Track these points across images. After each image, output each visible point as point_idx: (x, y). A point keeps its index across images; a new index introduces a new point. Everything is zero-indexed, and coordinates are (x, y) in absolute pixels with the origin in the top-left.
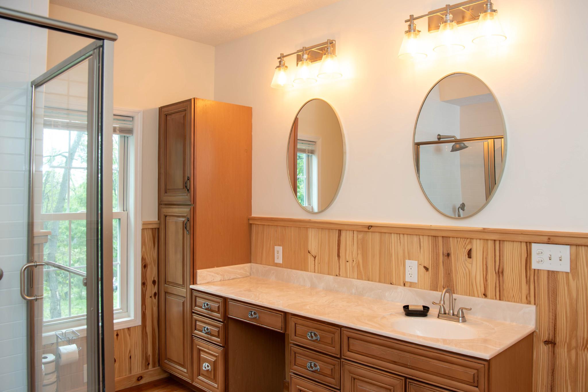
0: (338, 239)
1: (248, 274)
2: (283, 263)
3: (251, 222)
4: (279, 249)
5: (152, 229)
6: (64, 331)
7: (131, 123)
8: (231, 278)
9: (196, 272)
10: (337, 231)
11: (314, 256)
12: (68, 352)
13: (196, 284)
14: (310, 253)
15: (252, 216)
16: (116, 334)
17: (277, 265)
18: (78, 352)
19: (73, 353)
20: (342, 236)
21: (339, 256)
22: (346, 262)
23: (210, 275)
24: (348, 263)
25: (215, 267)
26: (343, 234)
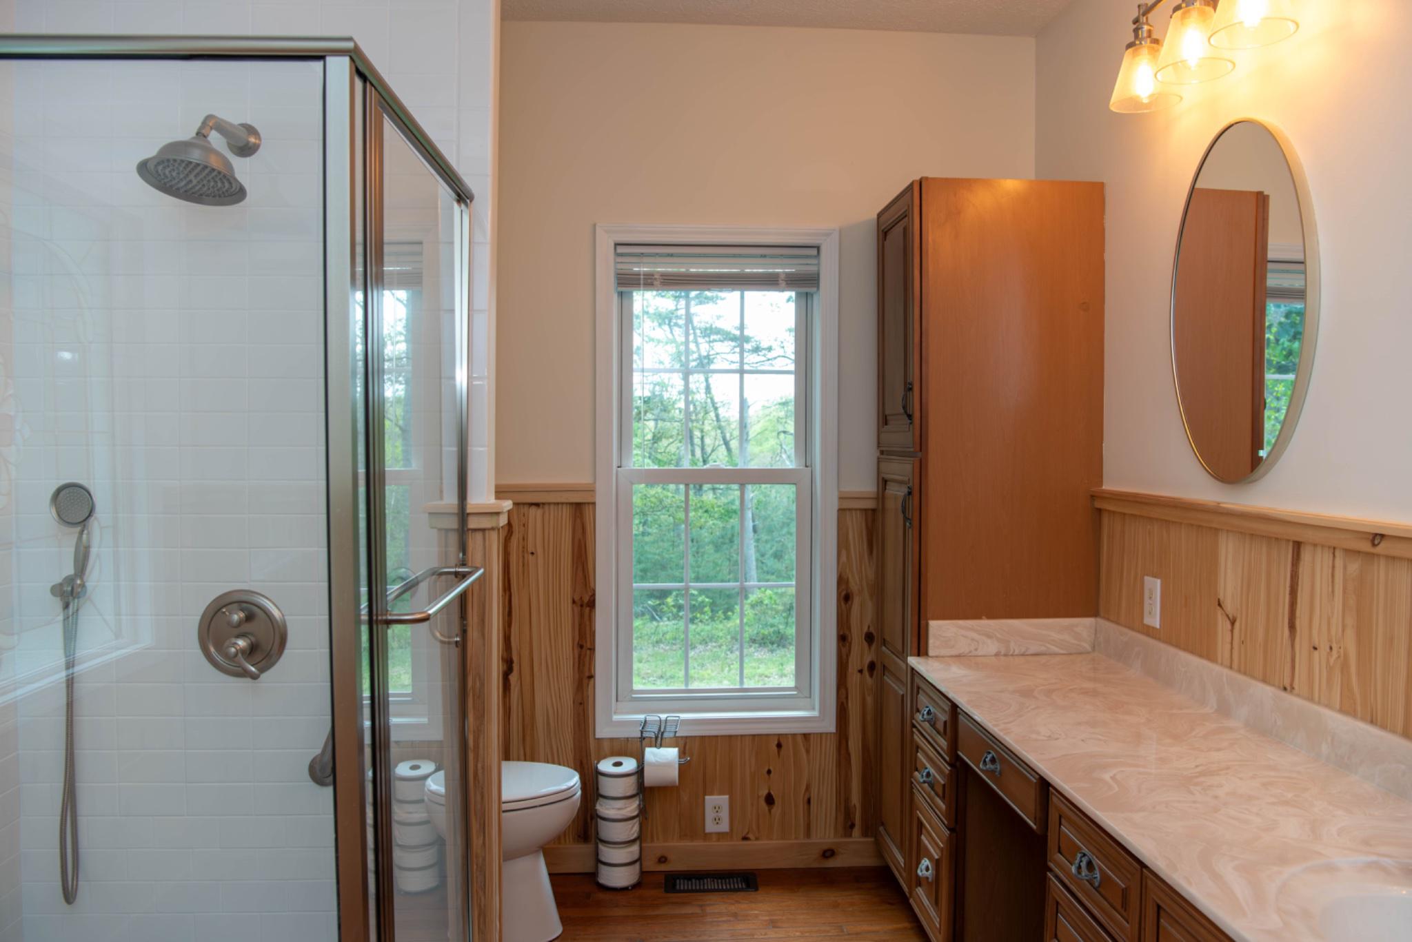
0: (1292, 571)
1: (1087, 647)
2: (1160, 626)
3: (1098, 505)
4: (1154, 586)
5: (866, 510)
6: (663, 716)
7: (814, 261)
8: (1030, 652)
9: (927, 625)
10: (1291, 544)
11: (1231, 616)
12: (657, 761)
13: (926, 654)
14: (1223, 609)
15: (1104, 487)
16: (776, 742)
17: (1149, 631)
18: (677, 766)
19: (667, 765)
20: (1301, 564)
21: (1292, 627)
22: (1312, 650)
23: (965, 637)
24: (1316, 653)
25: (984, 617)
26: (1306, 555)
